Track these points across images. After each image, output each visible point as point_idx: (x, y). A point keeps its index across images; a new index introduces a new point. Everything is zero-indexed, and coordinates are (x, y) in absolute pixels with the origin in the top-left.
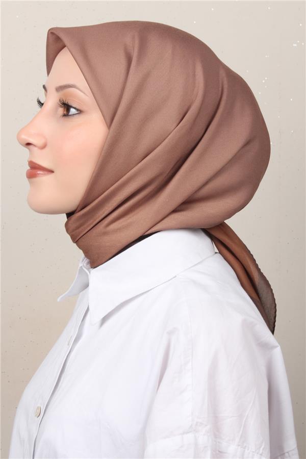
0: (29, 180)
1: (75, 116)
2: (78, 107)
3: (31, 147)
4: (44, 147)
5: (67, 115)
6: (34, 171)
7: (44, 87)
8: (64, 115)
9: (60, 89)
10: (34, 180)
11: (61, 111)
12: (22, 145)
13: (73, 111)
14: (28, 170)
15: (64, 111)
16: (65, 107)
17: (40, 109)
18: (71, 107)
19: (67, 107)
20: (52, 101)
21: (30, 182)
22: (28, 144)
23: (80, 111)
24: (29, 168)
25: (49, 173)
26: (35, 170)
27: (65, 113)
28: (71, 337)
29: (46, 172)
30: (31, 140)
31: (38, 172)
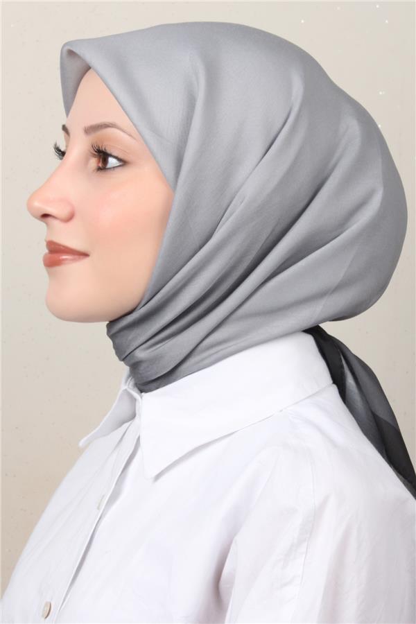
0: (47, 270)
1: (117, 170)
2: (120, 156)
3: (49, 219)
4: (70, 218)
5: (103, 167)
6: (55, 256)
7: (65, 128)
8: (99, 169)
9: (90, 130)
10: (57, 269)
11: (94, 162)
12: (36, 218)
13: (112, 162)
14: (46, 255)
15: (99, 162)
16: (100, 156)
17: (59, 161)
18: (111, 156)
19: (103, 155)
20: (79, 148)
21: (49, 273)
22: (45, 216)
23: (123, 163)
24: (47, 251)
25: (81, 257)
26: (56, 254)
27: (100, 165)
28: (103, 496)
29: (76, 257)
30: (49, 210)
31: (64, 257)
